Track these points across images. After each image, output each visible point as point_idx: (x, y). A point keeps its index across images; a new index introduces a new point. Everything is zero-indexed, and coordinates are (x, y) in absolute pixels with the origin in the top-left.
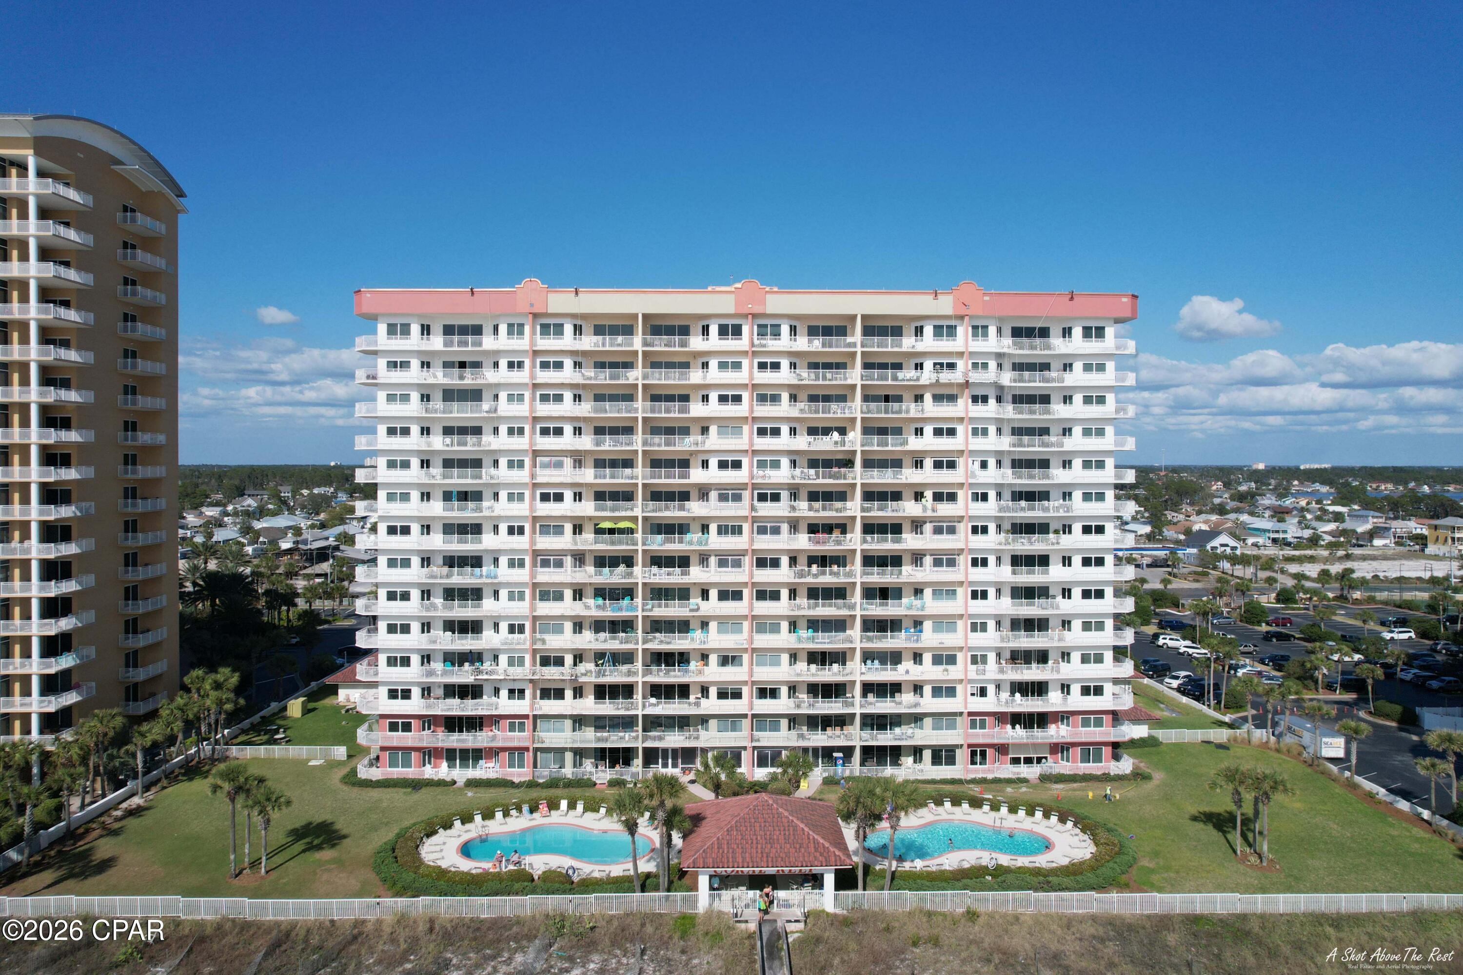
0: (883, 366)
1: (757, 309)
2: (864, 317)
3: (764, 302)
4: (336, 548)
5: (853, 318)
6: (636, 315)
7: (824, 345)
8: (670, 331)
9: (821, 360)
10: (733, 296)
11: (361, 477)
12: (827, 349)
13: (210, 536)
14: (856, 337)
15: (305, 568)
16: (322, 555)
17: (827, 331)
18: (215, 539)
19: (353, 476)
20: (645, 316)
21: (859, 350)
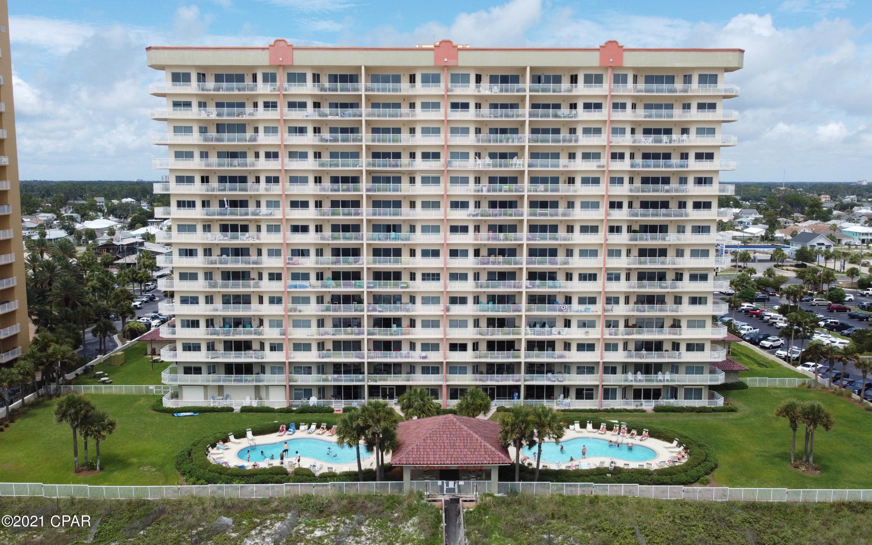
0: (546, 106)
1: (452, 63)
2: (532, 68)
3: (456, 58)
4: (142, 244)
5: (524, 69)
6: (360, 68)
7: (501, 91)
8: (386, 79)
9: (499, 102)
10: (432, 53)
11: (158, 189)
12: (504, 94)
13: (43, 235)
14: (527, 84)
15: (118, 258)
16: (131, 249)
17: (505, 79)
18: (47, 237)
19: (152, 190)
20: (367, 68)
21: (528, 94)
